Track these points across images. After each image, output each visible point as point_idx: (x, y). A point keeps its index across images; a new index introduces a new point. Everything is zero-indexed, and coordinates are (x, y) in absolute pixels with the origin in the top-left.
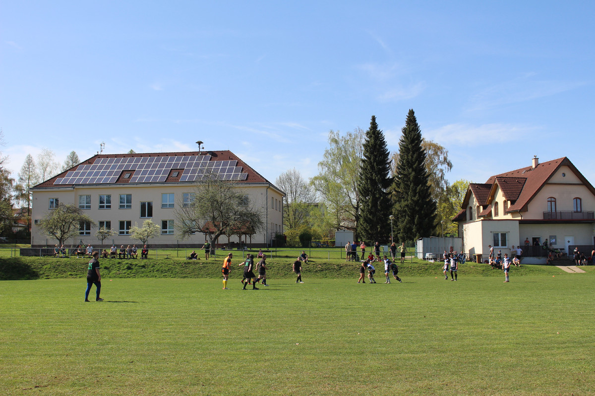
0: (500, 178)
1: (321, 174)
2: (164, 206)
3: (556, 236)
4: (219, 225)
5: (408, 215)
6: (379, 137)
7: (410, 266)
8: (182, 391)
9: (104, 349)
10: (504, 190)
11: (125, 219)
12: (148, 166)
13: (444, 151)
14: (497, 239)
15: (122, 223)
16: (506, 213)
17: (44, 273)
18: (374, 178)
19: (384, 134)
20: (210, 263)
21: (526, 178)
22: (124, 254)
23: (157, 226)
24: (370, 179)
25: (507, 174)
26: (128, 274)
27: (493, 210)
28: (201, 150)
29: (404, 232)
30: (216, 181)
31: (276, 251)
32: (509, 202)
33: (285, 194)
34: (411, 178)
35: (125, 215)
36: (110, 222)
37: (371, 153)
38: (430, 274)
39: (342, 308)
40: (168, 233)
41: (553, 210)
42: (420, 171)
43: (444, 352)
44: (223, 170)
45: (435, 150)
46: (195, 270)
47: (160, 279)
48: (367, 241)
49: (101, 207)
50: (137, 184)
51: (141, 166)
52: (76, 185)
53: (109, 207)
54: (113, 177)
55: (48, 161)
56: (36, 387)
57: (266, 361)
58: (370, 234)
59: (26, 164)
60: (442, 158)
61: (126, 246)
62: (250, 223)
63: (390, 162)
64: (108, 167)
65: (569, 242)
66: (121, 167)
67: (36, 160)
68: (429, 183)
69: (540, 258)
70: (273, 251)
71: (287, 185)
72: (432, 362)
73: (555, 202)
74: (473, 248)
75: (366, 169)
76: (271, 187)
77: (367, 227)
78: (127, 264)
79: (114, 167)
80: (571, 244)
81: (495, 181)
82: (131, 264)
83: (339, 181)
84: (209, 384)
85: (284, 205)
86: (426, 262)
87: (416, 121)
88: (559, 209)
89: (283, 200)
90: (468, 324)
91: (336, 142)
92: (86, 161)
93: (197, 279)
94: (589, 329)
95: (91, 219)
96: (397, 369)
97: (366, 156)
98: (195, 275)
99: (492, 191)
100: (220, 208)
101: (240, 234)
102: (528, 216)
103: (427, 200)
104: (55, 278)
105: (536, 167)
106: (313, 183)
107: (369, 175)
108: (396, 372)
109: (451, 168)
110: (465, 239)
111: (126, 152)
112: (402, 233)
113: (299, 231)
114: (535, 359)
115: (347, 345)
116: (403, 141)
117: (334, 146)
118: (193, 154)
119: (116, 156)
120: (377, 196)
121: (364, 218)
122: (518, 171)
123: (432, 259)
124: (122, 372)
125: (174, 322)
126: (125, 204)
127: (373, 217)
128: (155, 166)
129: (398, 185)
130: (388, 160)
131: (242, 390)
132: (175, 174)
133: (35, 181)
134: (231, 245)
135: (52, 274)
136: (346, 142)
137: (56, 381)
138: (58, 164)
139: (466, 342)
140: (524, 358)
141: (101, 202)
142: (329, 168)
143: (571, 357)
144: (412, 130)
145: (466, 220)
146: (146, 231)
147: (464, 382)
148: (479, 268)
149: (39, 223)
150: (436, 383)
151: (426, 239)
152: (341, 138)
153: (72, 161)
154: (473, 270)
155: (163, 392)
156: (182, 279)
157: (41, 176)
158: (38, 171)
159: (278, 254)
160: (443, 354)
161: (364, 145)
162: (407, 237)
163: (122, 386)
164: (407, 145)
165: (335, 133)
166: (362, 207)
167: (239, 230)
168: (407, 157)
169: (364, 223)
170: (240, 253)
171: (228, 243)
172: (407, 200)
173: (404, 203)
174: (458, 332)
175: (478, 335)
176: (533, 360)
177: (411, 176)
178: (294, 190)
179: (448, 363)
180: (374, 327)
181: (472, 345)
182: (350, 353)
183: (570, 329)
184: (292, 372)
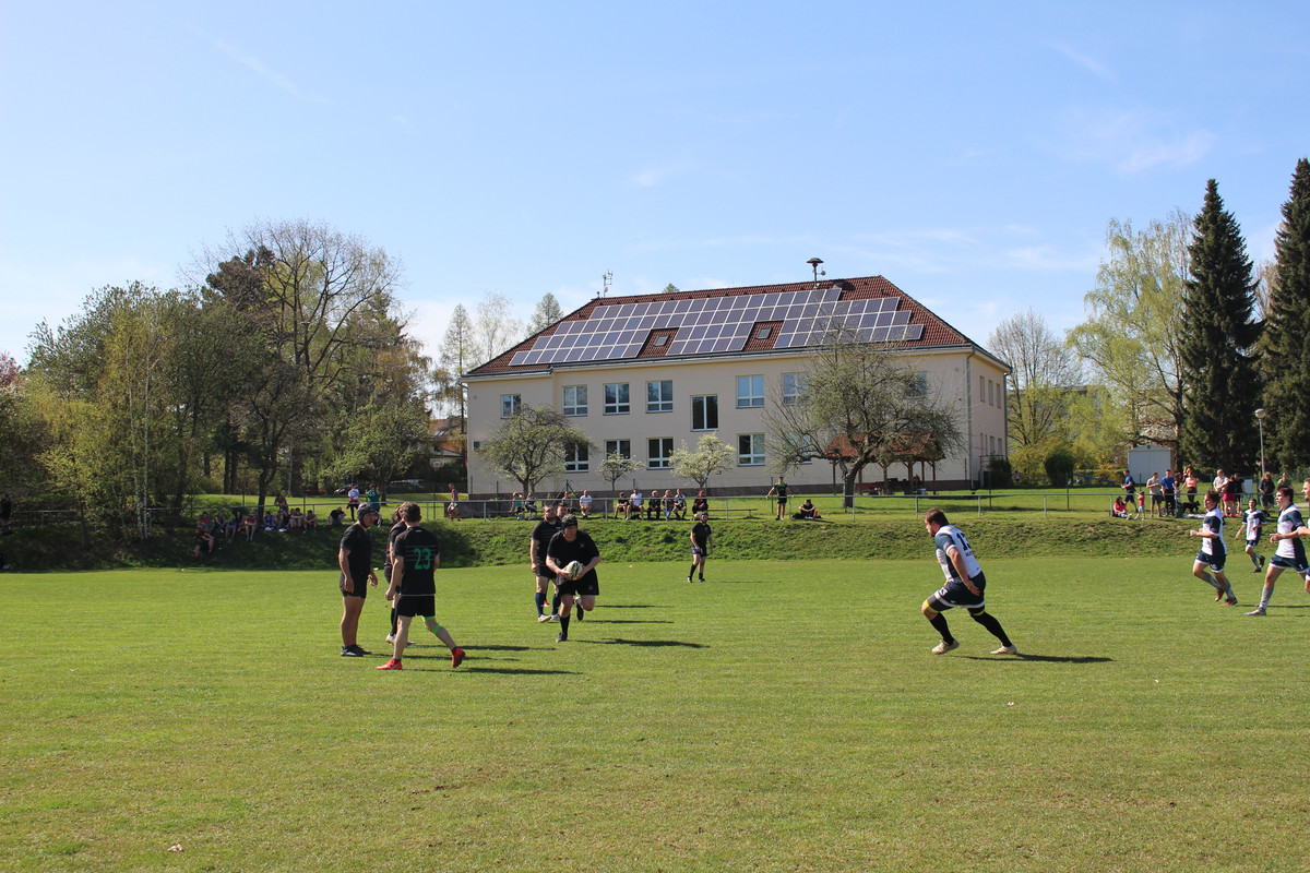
1: (1092, 321)
2: (742, 404)
4: (862, 442)
5: (1301, 407)
6: (1225, 227)
8: (738, 804)
9: (590, 711)
11: (661, 435)
12: (706, 318)
15: (653, 444)
17: (492, 554)
18: (1216, 324)
19: (1238, 221)
20: (842, 526)
22: (658, 510)
23: (728, 447)
24: (1206, 327)
26: (667, 553)
28: (820, 278)
29: (1293, 446)
30: (852, 345)
31: (991, 497)
33: (1011, 368)
35: (660, 426)
36: (629, 442)
37: (1209, 266)
39: (1129, 624)
40: (752, 463)
44: (869, 321)
46: (811, 541)
47: (734, 562)
49: (610, 410)
50: (683, 357)
51: (691, 320)
52: (555, 365)
53: (626, 409)
54: (633, 346)
55: (497, 316)
56: (438, 788)
58: (1209, 453)
59: (455, 325)
61: (661, 492)
62: (930, 436)
63: (1256, 285)
64: (619, 325)
66: (647, 322)
67: (473, 317)
70: (984, 497)
71: (1016, 349)
75: (1197, 304)
76: (977, 352)
77: (1203, 438)
78: (664, 530)
79: (633, 323)
82: (672, 532)
83: (1134, 334)
84: (798, 789)
85: (1008, 394)
89: (1005, 382)
91: (1126, 245)
92: (576, 312)
93: (815, 562)
95: (588, 438)
96: (1234, 764)
97: (1195, 275)
98: (810, 553)
100: (863, 403)
101: (909, 461)
104: (515, 563)
106: (1073, 340)
107: (1204, 319)
108: (1232, 771)
111: (659, 290)
112: (1288, 449)
113: (1044, 451)
115: (1125, 707)
116: (1284, 235)
117: (1120, 253)
118: (802, 287)
119: (637, 299)
120: (1225, 365)
121: (1196, 417)
124: (618, 760)
125: (748, 654)
126: (660, 402)
127: (1217, 415)
128: (720, 317)
129: (1275, 338)
130: (1249, 280)
131: (868, 804)
132: (763, 333)
133: (474, 360)
134: (891, 486)
135: (509, 555)
136: (1148, 243)
137: (480, 777)
138: (520, 322)
141: (610, 399)
142: (1110, 306)
144: (1307, 208)
146: (705, 458)
149: (481, 448)
152: (1137, 236)
153: (547, 313)
155: (697, 806)
156: (783, 562)
157: (486, 349)
158: (478, 338)
159: (995, 503)
161: (1191, 249)
162: (1300, 458)
163: (613, 790)
164: (1295, 244)
165: (1122, 224)
166: (1190, 391)
167: (906, 452)
168: (1296, 273)
169: (1194, 429)
170: (912, 502)
171: (882, 480)
172: (1298, 372)
173: (1289, 380)
177: (1307, 316)
178: (1031, 358)
180: (1196, 667)
182: (1129, 725)
184: (986, 767)
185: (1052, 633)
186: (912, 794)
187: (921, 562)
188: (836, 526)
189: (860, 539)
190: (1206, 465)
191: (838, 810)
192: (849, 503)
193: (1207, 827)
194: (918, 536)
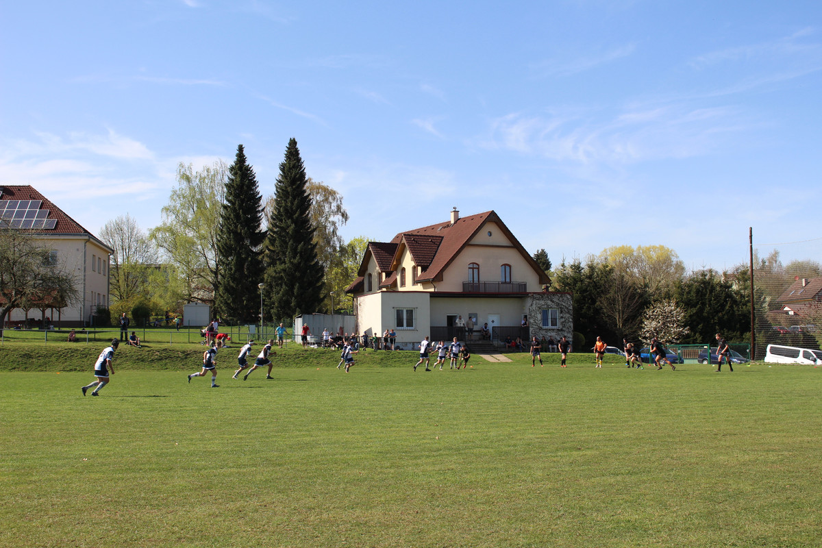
0: (408, 236)
1: (165, 224)
3: (477, 314)
4: (11, 294)
5: (285, 283)
6: (247, 174)
7: (283, 353)
10: (413, 252)
13: (338, 196)
14: (401, 317)
16: (415, 282)
18: (239, 231)
19: (254, 171)
21: (443, 237)
24: (233, 233)
25: (418, 231)
27: (399, 278)
29: (280, 306)
30: (6, 230)
31: (95, 332)
32: (419, 268)
33: (113, 251)
34: (290, 232)
37: (236, 196)
38: (310, 364)
39: (170, 411)
41: (476, 279)
42: (302, 223)
43: (279, 465)
44: (20, 214)
45: (325, 196)
48: (228, 318)
57: (30, 482)
58: (232, 309)
62: (57, 291)
63: (263, 210)
65: (493, 321)
68: (315, 240)
70: (90, 332)
71: (117, 238)
72: (259, 477)
73: (478, 269)
75: (229, 219)
76: (91, 240)
77: (229, 299)
80: (496, 324)
81: (402, 239)
83: (191, 234)
85: (111, 266)
86: (306, 347)
87: (298, 154)
88: (482, 279)
89: (109, 259)
90: (329, 430)
91: (188, 179)
94: (477, 432)
96: (209, 488)
97: (228, 200)
99: (397, 254)
100: (13, 269)
101: (43, 308)
102: (444, 287)
103: (313, 263)
105: (455, 222)
106: (153, 236)
107: (232, 227)
109: (346, 220)
110: (360, 319)
112: (277, 308)
113: (133, 303)
114: (392, 471)
115: (154, 460)
116: (280, 182)
117: (184, 184)
120: (243, 256)
121: (225, 287)
122: (433, 228)
123: (314, 344)
127: (237, 286)
129: (272, 241)
130: (259, 206)
134: (30, 324)
139: (316, 451)
140: (379, 470)
142: (177, 216)
143: (437, 468)
144: (294, 167)
145: (363, 291)
147: (289, 501)
148: (376, 356)
150: (254, 503)
151: (307, 316)
152: (195, 174)
154: (368, 359)
159: (97, 336)
160: (278, 468)
161: (226, 185)
162: (283, 313)
164: (286, 187)
165: (187, 166)
166: (223, 271)
167: (40, 302)
168: (285, 204)
169: (224, 294)
170: (42, 334)
171: (24, 319)
172: (285, 262)
173: (279, 267)
174: (312, 439)
175: (335, 443)
176: (390, 473)
177: (290, 230)
178: (126, 245)
179: (280, 479)
180: (202, 435)
181: (322, 456)
182: (154, 469)
183: (454, 433)
184: (62, 497)
185: (121, 416)
186: (10, 515)
187: (47, 373)
189: (6, 358)
190: (229, 316)
193: (185, 523)
194: (45, 356)
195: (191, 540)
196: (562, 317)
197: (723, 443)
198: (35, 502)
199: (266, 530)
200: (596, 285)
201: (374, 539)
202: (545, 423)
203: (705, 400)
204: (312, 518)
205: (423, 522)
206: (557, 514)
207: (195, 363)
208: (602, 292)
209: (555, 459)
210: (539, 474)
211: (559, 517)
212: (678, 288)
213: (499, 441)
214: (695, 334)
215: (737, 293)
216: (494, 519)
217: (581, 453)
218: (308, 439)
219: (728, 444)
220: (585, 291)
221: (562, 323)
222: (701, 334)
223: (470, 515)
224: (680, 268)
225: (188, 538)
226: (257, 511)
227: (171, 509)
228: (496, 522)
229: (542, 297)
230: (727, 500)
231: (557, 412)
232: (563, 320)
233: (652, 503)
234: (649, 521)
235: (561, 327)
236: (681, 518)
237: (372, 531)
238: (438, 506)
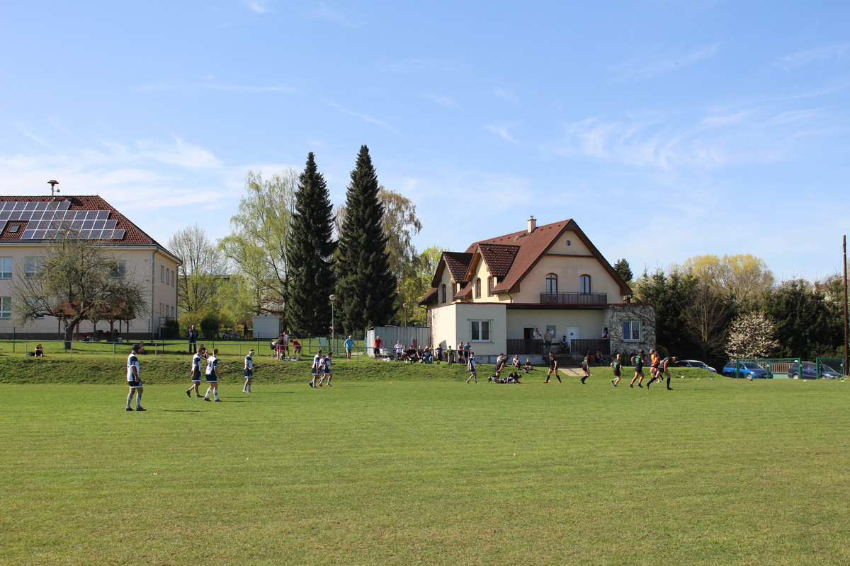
0: (484, 245)
1: (234, 234)
3: (555, 326)
4: (79, 305)
5: (357, 294)
6: (317, 182)
7: (355, 366)
10: (489, 262)
13: (411, 205)
14: (477, 330)
16: (491, 293)
18: (309, 241)
19: (325, 179)
20: (63, 361)
21: (520, 247)
24: (303, 243)
25: (494, 240)
27: (474, 289)
28: (56, 194)
29: (351, 318)
30: (75, 241)
31: (164, 345)
32: (495, 279)
33: (182, 262)
34: (362, 243)
37: (307, 205)
38: (383, 378)
39: (239, 425)
41: (554, 290)
42: (374, 232)
43: (352, 481)
44: (88, 225)
45: (397, 204)
46: (40, 371)
48: (299, 331)
57: (100, 497)
58: (303, 321)
60: (407, 214)
62: (125, 303)
63: (334, 219)
65: (572, 334)
68: (387, 250)
69: (534, 356)
70: (158, 345)
71: (186, 249)
72: (331, 494)
73: (556, 279)
74: (445, 342)
75: (299, 228)
76: (159, 250)
77: (299, 311)
80: (575, 337)
81: (477, 249)
83: (260, 244)
84: (7, 530)
85: (179, 278)
86: (378, 361)
87: (370, 162)
88: (561, 290)
89: (177, 270)
90: (403, 445)
91: (257, 188)
93: (42, 386)
94: (557, 449)
96: (281, 504)
97: (298, 210)
98: (39, 379)
99: (472, 264)
100: (81, 280)
101: (112, 319)
102: (521, 299)
103: (385, 274)
105: (533, 231)
106: (222, 246)
107: (303, 237)
109: (419, 229)
110: (433, 330)
112: (348, 320)
113: (201, 315)
114: (469, 488)
115: (225, 474)
116: (351, 190)
117: (254, 193)
118: (43, 199)
120: (314, 267)
121: (295, 298)
122: (509, 237)
123: (386, 357)
127: (308, 297)
129: (344, 251)
130: (330, 216)
131: (53, 537)
132: (14, 229)
134: (99, 336)
139: (390, 467)
140: (455, 487)
142: (246, 226)
143: (515, 485)
144: (365, 175)
145: (437, 302)
147: (363, 518)
148: (451, 370)
150: (327, 519)
151: (379, 328)
152: (265, 183)
154: (442, 372)
156: (20, 385)
159: (166, 348)
160: (351, 484)
161: (297, 194)
162: (355, 325)
164: (358, 196)
165: (256, 174)
166: (293, 282)
167: (109, 313)
169: (294, 306)
170: (110, 347)
171: (93, 331)
172: (356, 273)
173: (351, 278)
174: (385, 455)
175: (409, 459)
176: (466, 490)
177: (362, 240)
178: (195, 255)
179: (353, 495)
180: (273, 450)
181: (396, 472)
182: (225, 485)
183: (532, 450)
184: (132, 512)
185: (191, 430)
186: (82, 530)
187: (115, 386)
188: (58, 362)
189: (75, 371)
190: (300, 328)
191: (32, 542)
192: (68, 346)
193: (257, 540)
194: (114, 369)
195: (263, 557)
196: (644, 330)
197: (816, 462)
198: (106, 516)
199: (340, 548)
200: (680, 297)
201: (451, 558)
202: (627, 440)
203: (795, 418)
204: (387, 536)
205: (501, 542)
206: (640, 535)
207: (265, 376)
208: (686, 303)
209: (638, 477)
210: (622, 492)
211: (643, 538)
212: (767, 299)
213: (579, 458)
214: (785, 348)
215: (830, 304)
216: (574, 539)
217: (665, 471)
218: (382, 455)
219: (821, 464)
220: (669, 302)
221: (644, 336)
222: (791, 347)
223: (550, 535)
224: (769, 278)
225: (260, 555)
226: (330, 528)
227: (242, 525)
228: (577, 542)
229: (623, 309)
230: (820, 523)
231: (640, 428)
232: (646, 332)
233: (741, 524)
234: (738, 543)
235: (643, 340)
236: (772, 541)
237: (449, 550)
238: (517, 525)
